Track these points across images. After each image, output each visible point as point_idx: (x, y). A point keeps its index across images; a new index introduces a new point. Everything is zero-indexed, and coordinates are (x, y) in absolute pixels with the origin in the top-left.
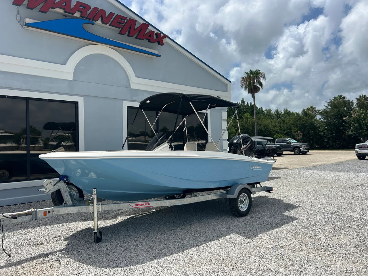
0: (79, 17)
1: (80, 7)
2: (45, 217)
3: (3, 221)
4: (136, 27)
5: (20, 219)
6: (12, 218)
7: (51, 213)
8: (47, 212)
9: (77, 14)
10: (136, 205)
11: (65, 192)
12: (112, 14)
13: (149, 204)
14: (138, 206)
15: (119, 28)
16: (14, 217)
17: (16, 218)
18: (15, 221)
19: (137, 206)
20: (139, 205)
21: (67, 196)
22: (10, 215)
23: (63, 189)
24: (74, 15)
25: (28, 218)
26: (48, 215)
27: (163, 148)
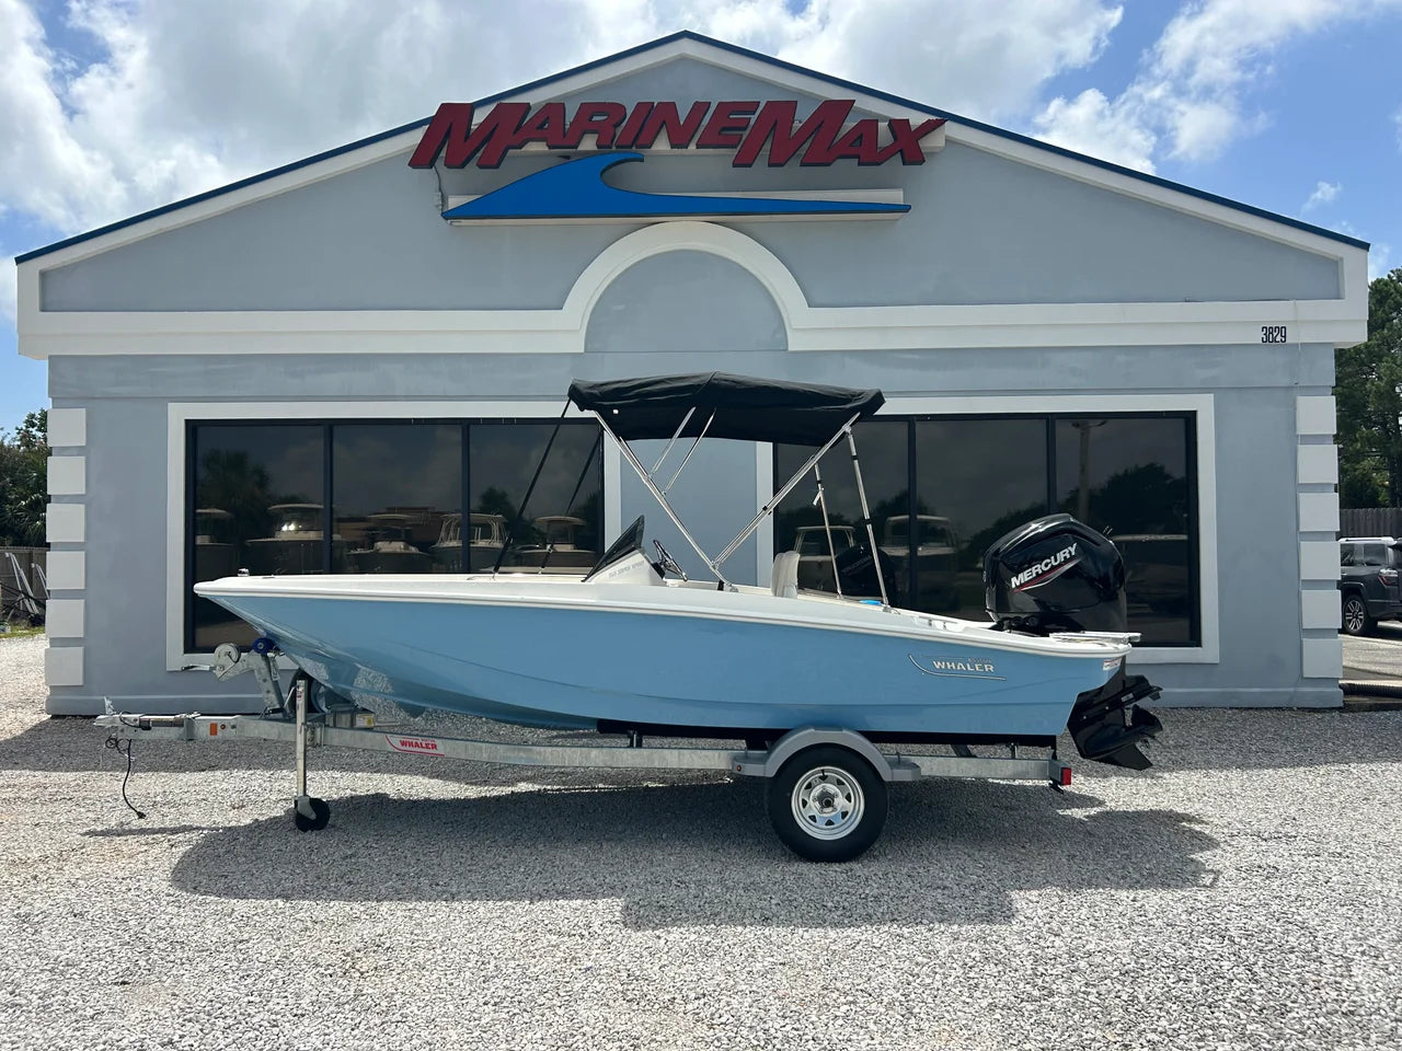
0: (595, 148)
1: (595, 118)
2: (213, 737)
3: (122, 731)
4: (797, 125)
5: (156, 733)
6: (140, 726)
7: (229, 729)
8: (219, 728)
9: (589, 144)
10: (403, 744)
11: (265, 681)
12: (700, 108)
13: (434, 747)
14: (408, 748)
15: (734, 146)
16: (145, 726)
17: (149, 728)
18: (146, 735)
19: (404, 748)
20: (411, 744)
21: (268, 692)
22: (136, 720)
23: (260, 673)
24: (580, 148)
25: (174, 733)
26: (220, 734)
27: (622, 571)
